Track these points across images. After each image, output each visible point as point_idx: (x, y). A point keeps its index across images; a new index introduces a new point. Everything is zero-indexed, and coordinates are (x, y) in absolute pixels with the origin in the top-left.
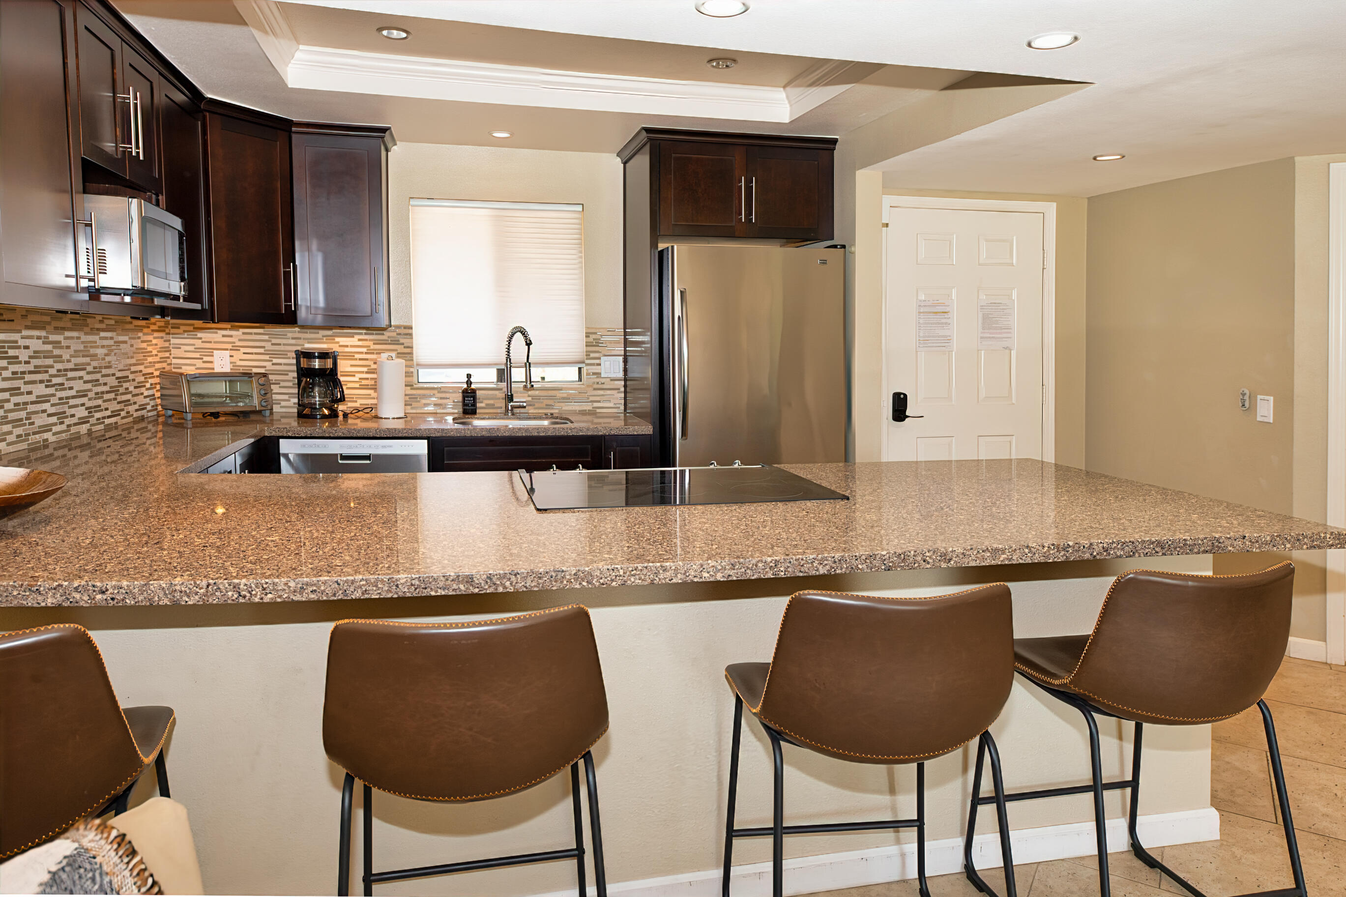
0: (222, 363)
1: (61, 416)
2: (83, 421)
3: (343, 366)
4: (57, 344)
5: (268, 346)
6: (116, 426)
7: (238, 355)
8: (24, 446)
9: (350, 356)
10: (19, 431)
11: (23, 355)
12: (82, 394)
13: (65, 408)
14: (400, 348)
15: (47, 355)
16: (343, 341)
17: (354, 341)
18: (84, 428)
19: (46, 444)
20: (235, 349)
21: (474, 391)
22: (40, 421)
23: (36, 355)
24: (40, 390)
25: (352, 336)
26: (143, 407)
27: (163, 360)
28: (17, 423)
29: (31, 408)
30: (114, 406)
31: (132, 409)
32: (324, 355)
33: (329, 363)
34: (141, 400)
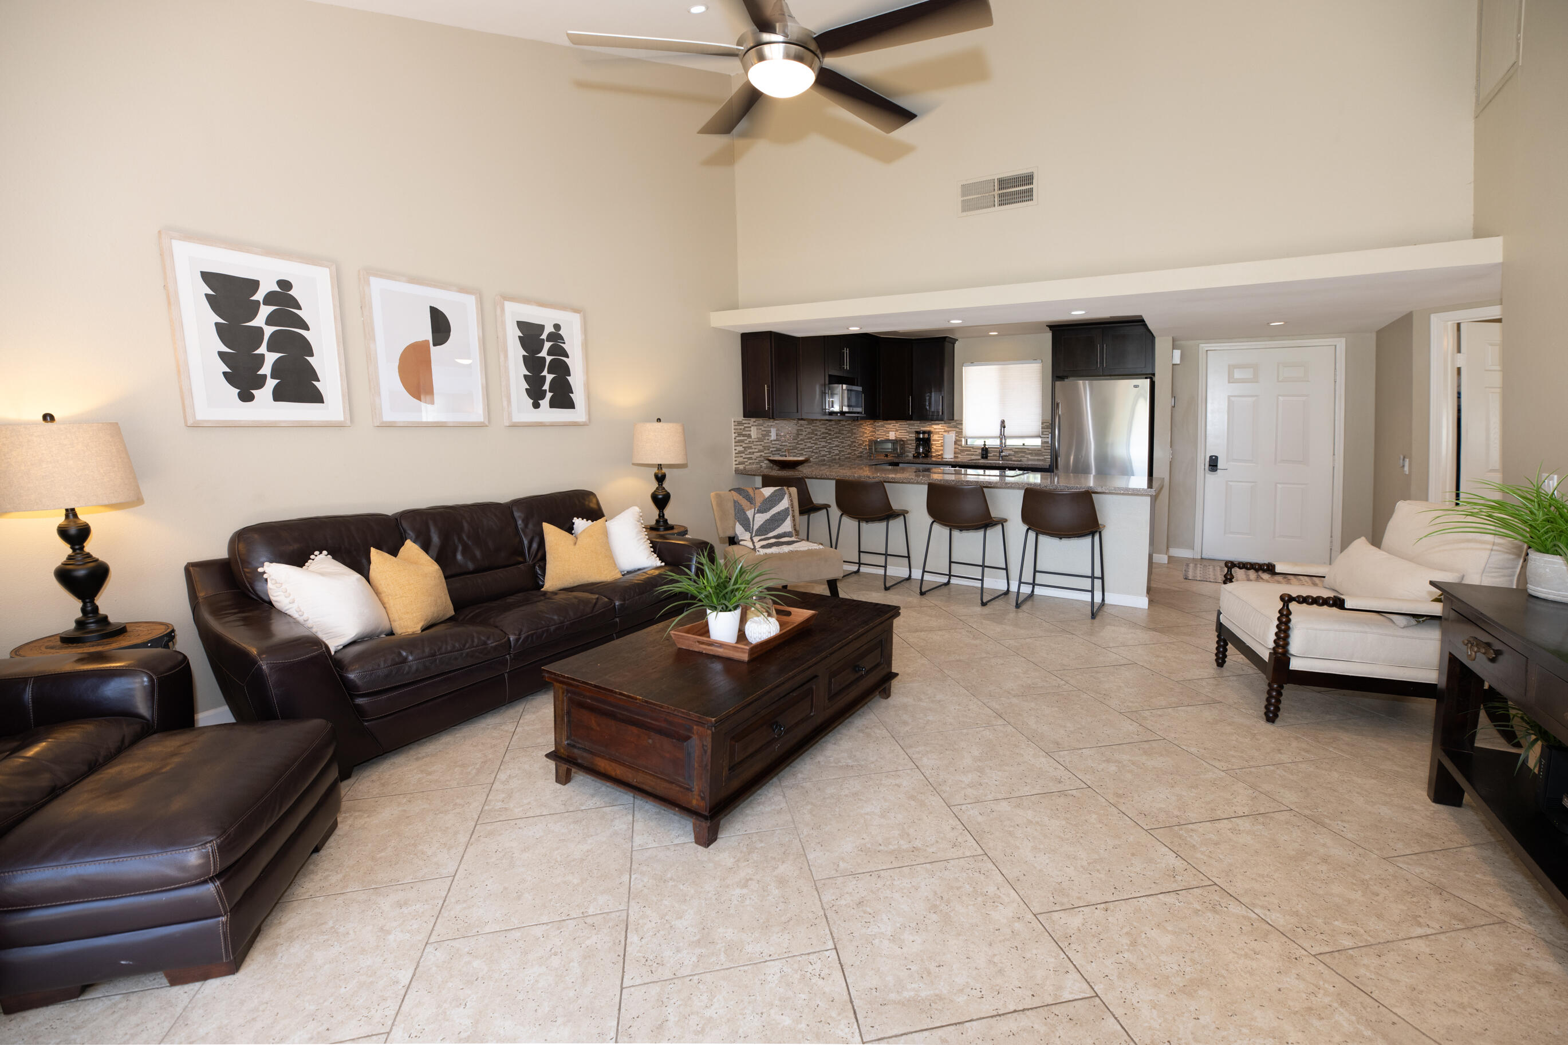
0: (892, 436)
1: (830, 452)
2: (837, 455)
3: (935, 437)
4: (830, 430)
5: (908, 429)
6: (849, 458)
7: (898, 433)
8: (817, 460)
9: (938, 433)
10: (816, 455)
11: (819, 433)
12: (836, 446)
13: (831, 450)
14: (957, 430)
15: (827, 433)
16: (935, 427)
17: (939, 427)
18: (837, 457)
19: (824, 460)
20: (897, 431)
21: (987, 449)
22: (823, 453)
23: (823, 433)
24: (823, 444)
25: (938, 424)
26: (861, 452)
27: (872, 436)
28: (816, 453)
29: (820, 449)
30: (849, 451)
31: (856, 452)
32: (924, 433)
33: (926, 436)
34: (861, 450)
